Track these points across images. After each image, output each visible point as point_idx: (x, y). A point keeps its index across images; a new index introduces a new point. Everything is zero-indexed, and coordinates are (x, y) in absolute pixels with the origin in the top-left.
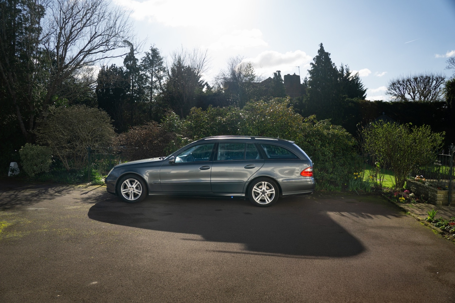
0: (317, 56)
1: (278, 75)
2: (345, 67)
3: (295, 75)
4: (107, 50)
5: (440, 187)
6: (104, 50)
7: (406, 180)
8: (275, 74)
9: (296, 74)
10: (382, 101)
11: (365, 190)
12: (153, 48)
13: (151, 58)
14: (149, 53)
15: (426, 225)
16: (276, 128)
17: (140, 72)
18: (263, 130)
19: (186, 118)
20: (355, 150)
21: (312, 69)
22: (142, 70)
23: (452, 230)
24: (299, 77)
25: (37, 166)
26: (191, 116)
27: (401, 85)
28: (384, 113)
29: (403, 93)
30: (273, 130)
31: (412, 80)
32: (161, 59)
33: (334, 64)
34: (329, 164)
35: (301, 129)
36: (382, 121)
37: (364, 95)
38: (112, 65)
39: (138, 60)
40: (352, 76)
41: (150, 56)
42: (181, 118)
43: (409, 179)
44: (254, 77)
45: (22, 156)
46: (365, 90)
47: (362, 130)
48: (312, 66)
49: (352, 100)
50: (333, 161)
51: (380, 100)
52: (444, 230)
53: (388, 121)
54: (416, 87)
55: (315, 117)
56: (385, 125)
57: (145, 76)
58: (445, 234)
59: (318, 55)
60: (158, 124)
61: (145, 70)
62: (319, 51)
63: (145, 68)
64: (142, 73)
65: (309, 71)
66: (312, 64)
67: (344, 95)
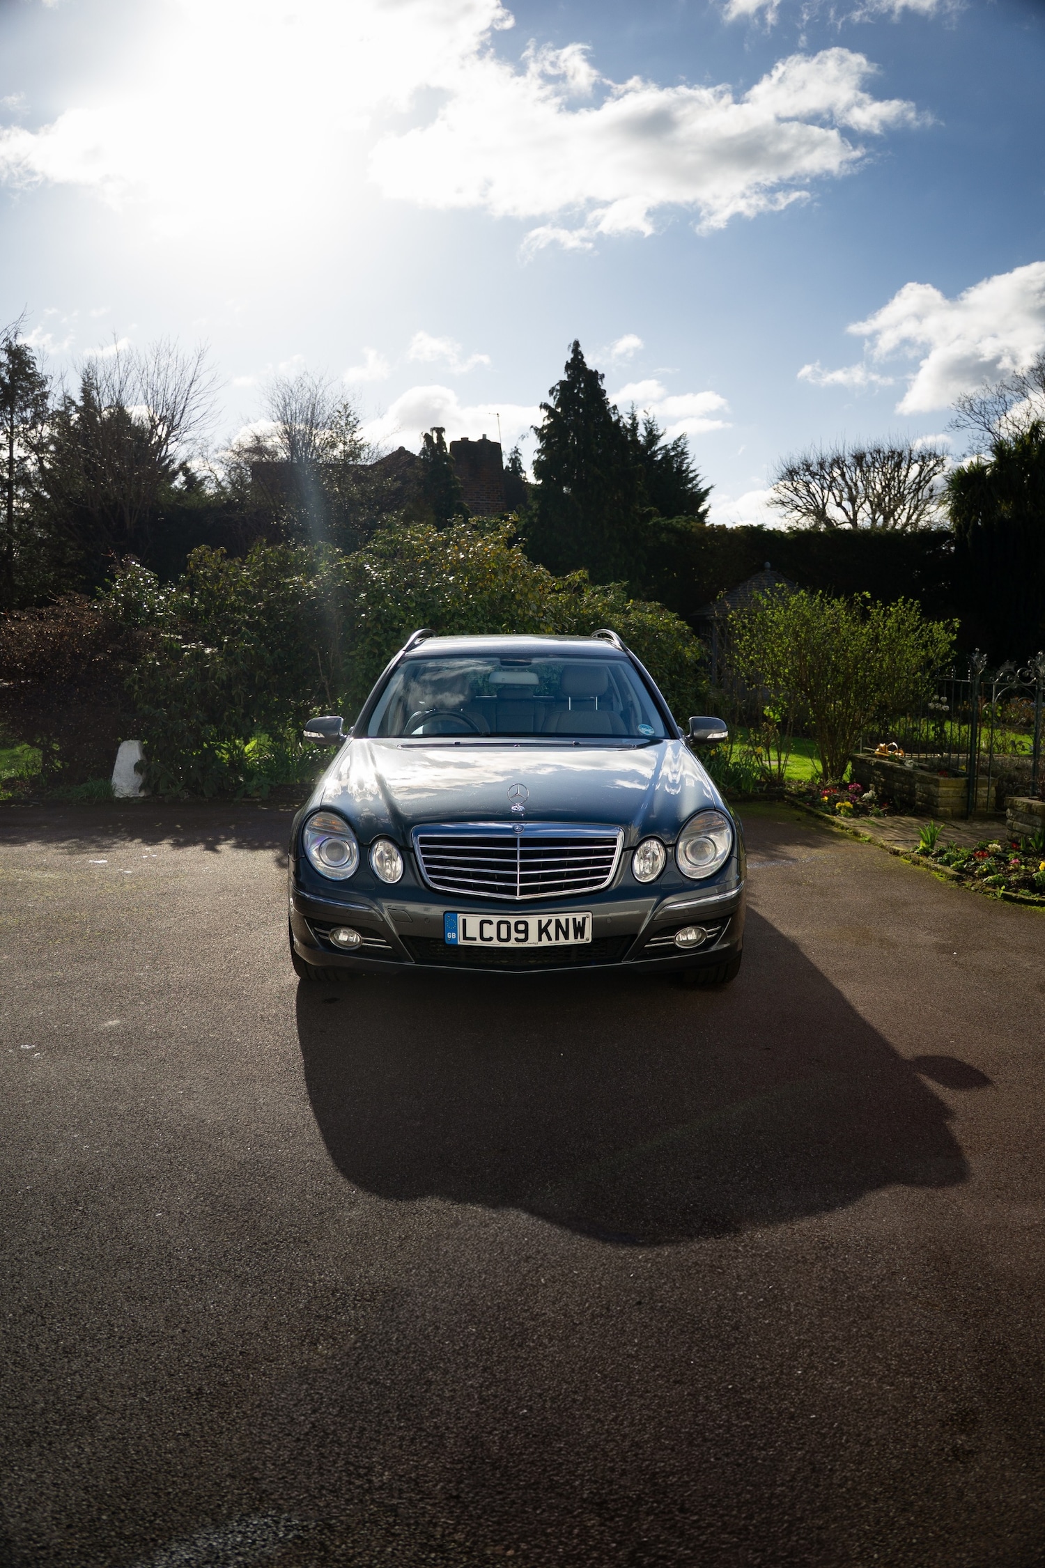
0: (562, 383)
1: (435, 441)
3: (484, 441)
5: (947, 769)
7: (853, 759)
8: (428, 438)
9: (488, 438)
10: (761, 526)
11: (739, 788)
12: (14, 344)
15: (916, 863)
16: (479, 609)
18: (439, 614)
19: (177, 582)
21: (547, 422)
23: (982, 870)
24: (497, 446)
27: (813, 475)
28: (768, 564)
29: (820, 502)
31: (849, 461)
32: (43, 383)
33: (615, 407)
36: (783, 587)
37: (701, 509)
40: (665, 447)
42: (162, 581)
43: (860, 755)
44: (361, 448)
46: (706, 492)
48: (545, 413)
49: (670, 524)
51: (755, 525)
52: (960, 870)
53: (802, 586)
54: (859, 484)
55: (586, 576)
56: (793, 600)
58: (964, 880)
59: (565, 378)
60: (90, 601)
62: (568, 366)
65: (536, 429)
66: (545, 406)
67: (648, 509)
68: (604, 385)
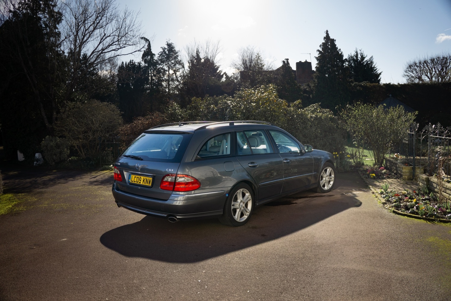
0: (323, 43)
1: (286, 63)
2: (359, 52)
3: (306, 62)
4: (118, 49)
5: (407, 163)
6: (115, 48)
8: (284, 62)
10: (390, 84)
12: (169, 43)
13: (167, 53)
14: (165, 48)
15: (377, 197)
17: (157, 67)
19: (186, 108)
21: (319, 55)
22: (159, 64)
24: (310, 63)
27: (417, 66)
28: (391, 95)
29: (420, 75)
31: (429, 62)
32: (177, 53)
35: (285, 113)
36: (359, 103)
37: (379, 79)
38: (130, 61)
39: (154, 55)
40: (367, 61)
41: (166, 50)
44: (263, 66)
46: (380, 74)
47: (341, 112)
48: (318, 53)
49: (360, 84)
51: (388, 83)
53: (365, 103)
54: (433, 68)
55: (300, 102)
57: (163, 69)
60: (162, 114)
61: (162, 64)
62: (325, 38)
63: (161, 62)
64: (159, 67)
65: (316, 58)
66: (319, 51)
67: (351, 80)
68: (336, 43)
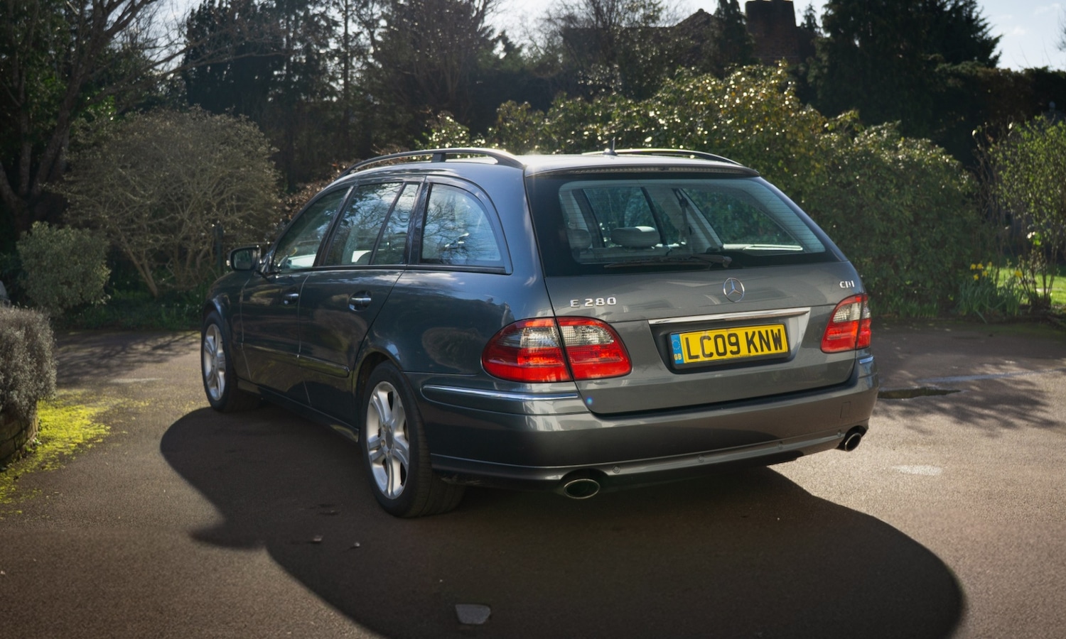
1: (729, 2)
10: (1045, 68)
11: (1004, 310)
17: (309, 9)
20: (971, 205)
24: (789, 5)
25: (70, 284)
26: (500, 128)
28: (1052, 104)
30: (745, 154)
34: (902, 244)
35: (821, 150)
36: (1042, 120)
37: (992, 56)
44: (660, 10)
45: (26, 258)
46: (997, 40)
47: (988, 145)
49: (956, 69)
50: (911, 235)
51: (1040, 67)
53: (1060, 117)
55: (856, 116)
56: (1051, 131)
57: (326, 19)
64: (316, 12)
67: (932, 56)
